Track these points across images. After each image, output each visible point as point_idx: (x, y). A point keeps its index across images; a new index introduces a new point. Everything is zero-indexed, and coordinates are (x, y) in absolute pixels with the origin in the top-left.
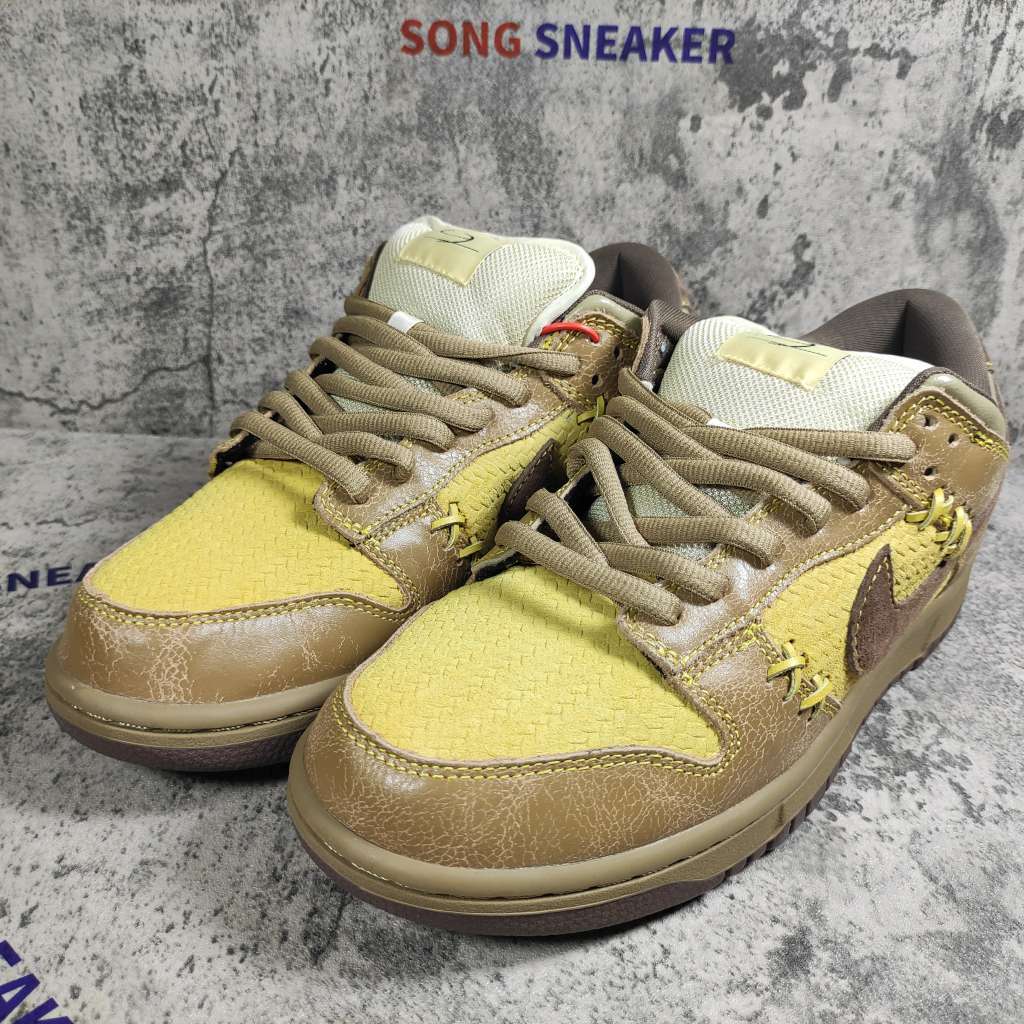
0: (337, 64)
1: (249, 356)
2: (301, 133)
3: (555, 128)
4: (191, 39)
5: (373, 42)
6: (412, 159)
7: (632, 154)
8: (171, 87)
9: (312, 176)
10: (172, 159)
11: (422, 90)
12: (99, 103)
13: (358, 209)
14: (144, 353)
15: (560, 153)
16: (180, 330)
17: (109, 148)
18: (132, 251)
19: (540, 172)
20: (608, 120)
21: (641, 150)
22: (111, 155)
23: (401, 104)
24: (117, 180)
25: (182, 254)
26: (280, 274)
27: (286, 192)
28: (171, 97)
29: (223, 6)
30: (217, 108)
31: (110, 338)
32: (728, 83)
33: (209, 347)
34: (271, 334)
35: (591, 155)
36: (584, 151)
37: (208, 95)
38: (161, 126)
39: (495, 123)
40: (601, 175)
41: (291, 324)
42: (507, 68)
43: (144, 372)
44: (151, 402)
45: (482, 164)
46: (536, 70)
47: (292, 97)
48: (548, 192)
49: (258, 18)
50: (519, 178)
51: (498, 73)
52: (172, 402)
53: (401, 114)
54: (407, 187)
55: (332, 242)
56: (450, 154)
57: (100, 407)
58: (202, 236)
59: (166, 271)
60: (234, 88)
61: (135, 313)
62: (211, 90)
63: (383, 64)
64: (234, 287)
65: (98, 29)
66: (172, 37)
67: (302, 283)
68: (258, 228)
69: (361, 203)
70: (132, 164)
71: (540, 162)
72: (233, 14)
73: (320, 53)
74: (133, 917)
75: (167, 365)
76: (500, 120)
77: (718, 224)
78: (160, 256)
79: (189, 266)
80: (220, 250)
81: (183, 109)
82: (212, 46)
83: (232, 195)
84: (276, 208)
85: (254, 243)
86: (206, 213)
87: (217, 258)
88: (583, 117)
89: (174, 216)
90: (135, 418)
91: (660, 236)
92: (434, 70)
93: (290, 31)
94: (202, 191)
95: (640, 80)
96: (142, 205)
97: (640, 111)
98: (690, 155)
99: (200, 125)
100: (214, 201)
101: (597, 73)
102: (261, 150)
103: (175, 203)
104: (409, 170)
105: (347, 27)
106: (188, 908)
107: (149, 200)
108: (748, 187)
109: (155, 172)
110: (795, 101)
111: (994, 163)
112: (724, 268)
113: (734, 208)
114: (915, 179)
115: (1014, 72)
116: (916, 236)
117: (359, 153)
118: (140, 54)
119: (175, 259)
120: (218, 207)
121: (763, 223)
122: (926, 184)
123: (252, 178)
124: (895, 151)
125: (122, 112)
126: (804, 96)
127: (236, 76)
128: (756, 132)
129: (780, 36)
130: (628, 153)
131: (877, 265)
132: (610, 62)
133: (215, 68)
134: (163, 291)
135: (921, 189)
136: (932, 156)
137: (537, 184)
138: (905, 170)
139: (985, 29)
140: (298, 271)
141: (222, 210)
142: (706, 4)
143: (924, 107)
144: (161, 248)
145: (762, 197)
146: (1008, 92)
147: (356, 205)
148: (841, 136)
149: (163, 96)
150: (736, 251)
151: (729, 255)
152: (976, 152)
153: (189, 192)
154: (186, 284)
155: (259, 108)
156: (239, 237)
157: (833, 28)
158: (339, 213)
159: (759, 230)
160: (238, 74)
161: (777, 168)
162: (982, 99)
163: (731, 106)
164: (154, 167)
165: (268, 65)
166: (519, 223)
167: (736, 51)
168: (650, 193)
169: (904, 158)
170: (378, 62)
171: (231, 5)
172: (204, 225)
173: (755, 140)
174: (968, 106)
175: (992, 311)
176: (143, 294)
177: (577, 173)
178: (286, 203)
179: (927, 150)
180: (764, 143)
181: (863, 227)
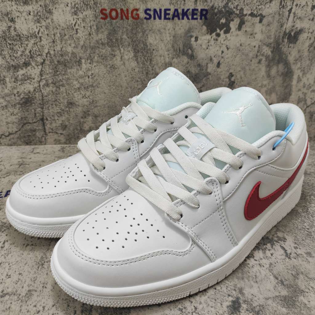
0: (80, 24)
1: (56, 118)
2: (69, 46)
3: (151, 42)
4: (31, 17)
5: (91, 16)
6: (106, 53)
7: (177, 49)
8: (25, 33)
9: (74, 60)
10: (27, 56)
11: (108, 31)
12: (1, 39)
13: (89, 70)
14: (22, 118)
15: (154, 50)
16: (33, 111)
17: (5, 53)
18: (15, 86)
19: (147, 56)
20: (169, 39)
21: (179, 48)
22: (6, 55)
23: (101, 36)
24: (9, 63)
25: (32, 86)
26: (65, 92)
27: (65, 65)
28: (25, 36)
29: (40, 6)
30: (41, 39)
31: (10, 114)
32: (206, 26)
33: (43, 115)
34: (63, 110)
35: (163, 50)
36: (161, 49)
37: (37, 35)
38: (22, 46)
39: (132, 41)
40: (167, 56)
41: (69, 107)
42: (135, 23)
43: (22, 124)
44: (25, 134)
45: (129, 54)
46: (145, 24)
47: (65, 35)
48: (150, 62)
49: (52, 9)
50: (141, 58)
51: (133, 25)
52: (32, 133)
53: (102, 39)
54: (104, 62)
55: (81, 81)
56: (118, 51)
57: (8, 136)
58: (38, 80)
59: (27, 92)
60: (46, 33)
61: (18, 106)
62: (38, 33)
63: (95, 23)
64: (50, 96)
66: (24, 17)
67: (72, 94)
68: (57, 77)
69: (90, 68)
70: (14, 58)
71: (147, 53)
72: (44, 9)
73: (74, 20)
74: (26, 309)
75: (29, 122)
76: (134, 40)
77: (204, 70)
78: (25, 87)
79: (35, 90)
80: (45, 85)
81: (29, 40)
82: (38, 19)
83: (48, 67)
84: (62, 70)
85: (56, 82)
86: (39, 73)
87: (44, 87)
88: (160, 38)
89: (29, 74)
90: (20, 139)
92: (112, 25)
93: (64, 14)
94: (37, 66)
95: (178, 26)
96: (17, 72)
97: (179, 36)
98: (195, 49)
99: (36, 45)
100: (42, 69)
101: (164, 24)
102: (56, 52)
103: (29, 70)
104: (105, 57)
105: (82, 11)
106: (44, 305)
107: (20, 69)
108: (214, 59)
109: (21, 60)
110: (227, 31)
111: (290, 49)
112: (207, 84)
113: (209, 65)
114: (265, 55)
115: (295, 20)
116: (266, 72)
117: (88, 52)
118: (13, 22)
119: (30, 88)
120: (43, 71)
121: (219, 70)
122: (269, 56)
123: (54, 61)
124: (259, 46)
125: (9, 42)
126: (230, 29)
127: (46, 28)
128: (215, 41)
129: (222, 11)
130: (175, 49)
131: (254, 81)
132: (168, 21)
133: (39, 26)
134: (27, 98)
135: (267, 57)
136: (270, 47)
137: (147, 60)
138: (262, 51)
139: (286, 7)
140: (71, 90)
141: (44, 72)
142: (198, 1)
143: (268, 32)
144: (25, 85)
145: (218, 61)
146: (293, 26)
147: (88, 69)
148: (242, 42)
149: (22, 36)
150: (211, 79)
151: (208, 80)
152: (284, 45)
153: (33, 67)
154: (34, 96)
155: (55, 38)
156: (51, 80)
157: (239, 8)
158: (83, 71)
159: (217, 72)
160: (47, 28)
161: (223, 52)
162: (285, 29)
163: (207, 33)
164: (21, 59)
165: (57, 25)
166: (141, 72)
167: (208, 16)
168: (183, 61)
169: (262, 48)
170: (93, 22)
171: (43, 6)
172: (39, 77)
173: (215, 44)
174: (281, 31)
175: (290, 94)
176: (20, 100)
177: (159, 56)
178: (65, 69)
179: (269, 45)
180: (218, 45)
181: (249, 70)
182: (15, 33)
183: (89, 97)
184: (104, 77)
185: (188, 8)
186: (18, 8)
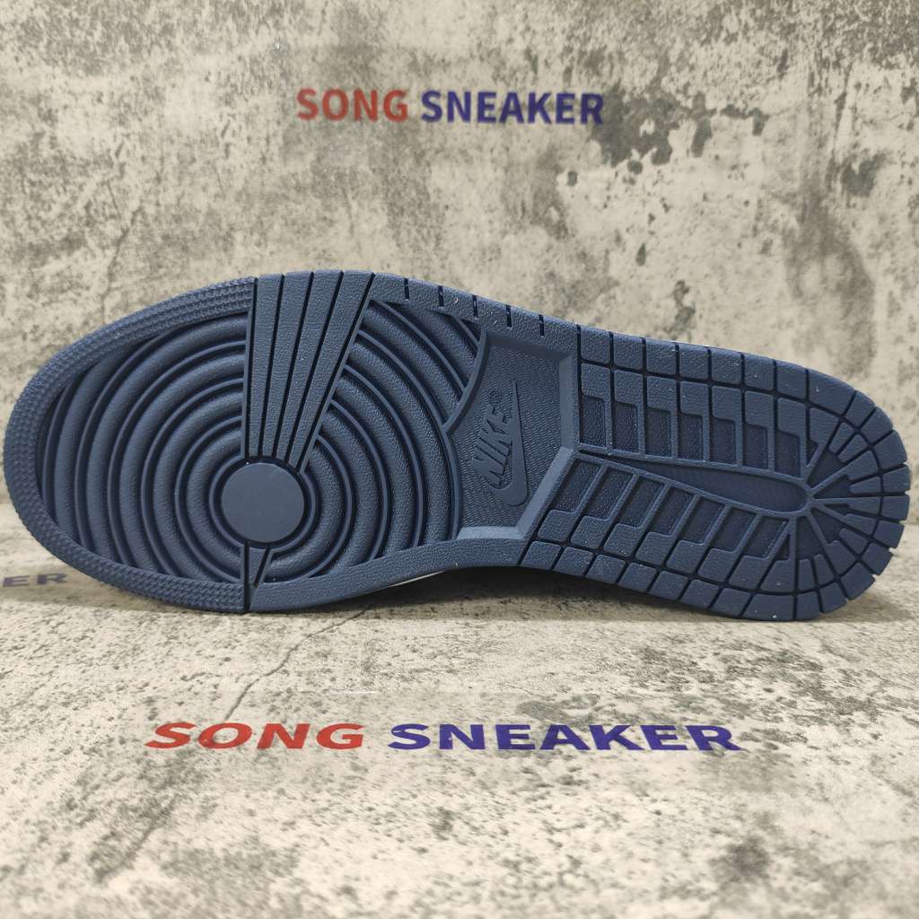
0: (237, 129)
2: (201, 193)
3: (441, 183)
4: (101, 109)
5: (271, 109)
6: (306, 215)
7: (515, 207)
8: (80, 152)
9: (212, 232)
10: (76, 220)
11: (317, 152)
12: (10, 168)
13: (253, 264)
15: (447, 207)
17: (16, 209)
18: (30, 309)
19: (429, 224)
20: (491, 175)
21: (523, 203)
22: (17, 216)
23: (296, 165)
24: (22, 240)
25: (79, 311)
27: (185, 249)
28: (79, 162)
29: (132, 79)
30: (122, 172)
32: (599, 141)
35: (476, 209)
36: (470, 205)
37: (114, 159)
38: (68, 188)
39: (386, 180)
40: (487, 227)
42: (395, 131)
45: (373, 219)
46: (423, 132)
47: (194, 160)
48: (437, 244)
49: (164, 89)
50: (409, 232)
51: (387, 135)
53: (296, 174)
54: (301, 242)
56: (342, 210)
58: (102, 292)
59: (62, 328)
60: (140, 152)
62: (117, 154)
63: (281, 129)
65: (14, 101)
66: (83, 108)
68: (156, 283)
69: (257, 257)
70: (36, 223)
71: (429, 215)
72: (141, 84)
73: (221, 120)
76: (390, 178)
77: (600, 271)
78: (59, 312)
79: (86, 323)
80: (118, 306)
81: (90, 172)
82: (120, 115)
83: (133, 252)
84: (174, 263)
86: (105, 270)
87: (116, 313)
88: (467, 175)
89: (74, 274)
91: (545, 284)
92: (327, 135)
93: (194, 101)
94: (104, 249)
95: (518, 140)
96: (43, 264)
97: (521, 168)
98: (569, 207)
99: (105, 187)
100: (115, 258)
101: (479, 134)
102: (162, 209)
103: (76, 261)
104: (304, 226)
105: (246, 96)
107: (51, 258)
108: (625, 236)
109: (59, 231)
110: (662, 157)
111: (852, 210)
112: (609, 314)
113: (614, 256)
114: (781, 226)
115: (858, 127)
116: (787, 280)
117: (256, 210)
118: (53, 122)
119: (73, 316)
120: (119, 264)
121: (643, 270)
122: (792, 231)
123: (152, 235)
124: (760, 201)
125: (32, 177)
126: (670, 152)
127: (141, 140)
128: (629, 186)
129: (644, 100)
130: (511, 206)
131: (754, 309)
132: (490, 125)
133: (123, 135)
134: (57, 348)
135: (787, 235)
136: (793, 205)
137: (426, 237)
138: (769, 217)
139: (827, 90)
141: (122, 267)
142: (574, 72)
143: (782, 161)
144: (59, 305)
145: (640, 246)
146: (855, 146)
147: (252, 260)
148: (709, 188)
149: (72, 160)
150: (619, 298)
151: (613, 301)
152: (834, 200)
153: (91, 250)
155: (162, 170)
156: (138, 292)
157: (692, 91)
158: (237, 268)
159: (639, 277)
160: (143, 139)
161: (652, 218)
162: (833, 152)
163: (604, 162)
164: (58, 227)
165: (172, 132)
167: (605, 113)
168: (534, 243)
169: (768, 206)
170: (275, 125)
171: (140, 78)
172: (103, 282)
173: (629, 193)
174: (821, 159)
175: (870, 351)
176: (39, 352)
177: (464, 226)
178: (185, 260)
179: (788, 199)
180: (637, 196)
181: (737, 272)
185: (546, 90)
186: (70, 83)
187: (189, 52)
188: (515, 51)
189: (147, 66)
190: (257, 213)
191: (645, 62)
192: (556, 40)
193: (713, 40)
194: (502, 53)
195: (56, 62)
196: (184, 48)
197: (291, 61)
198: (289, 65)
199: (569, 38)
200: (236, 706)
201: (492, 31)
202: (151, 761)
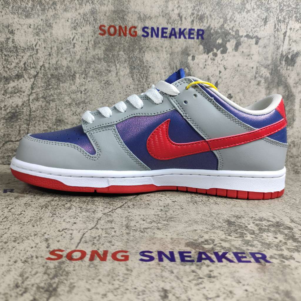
0: (78, 38)
2: (65, 60)
3: (148, 59)
4: (30, 30)
5: (90, 32)
6: (101, 68)
7: (173, 67)
8: (23, 45)
9: (68, 74)
10: (21, 68)
11: (105, 47)
13: (82, 85)
14: (4, 135)
15: (150, 67)
16: (18, 127)
18: (3, 99)
19: (143, 73)
20: (165, 56)
21: (176, 66)
23: (98, 51)
24: (1, 75)
25: (21, 100)
26: (55, 107)
27: (58, 79)
28: (22, 48)
29: (42, 20)
30: (37, 52)
32: (203, 45)
33: (28, 133)
34: (50, 128)
35: (160, 68)
36: (158, 67)
37: (34, 47)
38: (18, 57)
39: (129, 57)
41: (57, 125)
42: (133, 40)
43: (3, 142)
44: (5, 153)
45: (124, 71)
46: (142, 41)
47: (62, 48)
48: (146, 79)
49: (53, 24)
50: (137, 75)
51: (130, 42)
53: (98, 54)
54: (99, 78)
55: (73, 96)
56: (114, 67)
58: (29, 94)
59: (15, 106)
60: (43, 45)
61: (2, 121)
62: (36, 46)
63: (93, 39)
64: (38, 112)
66: (24, 29)
67: (62, 110)
68: (48, 91)
69: (84, 83)
70: (7, 69)
71: (144, 70)
72: (45, 22)
73: (72, 35)
75: (12, 140)
76: (130, 56)
78: (13, 101)
79: (23, 104)
80: (34, 99)
81: (26, 52)
82: (37, 32)
83: (40, 80)
84: (55, 84)
85: (46, 96)
86: (31, 86)
87: (33, 101)
88: (157, 56)
89: (19, 87)
92: (109, 41)
93: (63, 28)
94: (30, 78)
95: (175, 45)
96: (8, 84)
97: (176, 54)
98: (192, 68)
99: (31, 57)
100: (34, 82)
101: (161, 42)
102: (51, 65)
103: (20, 83)
104: (100, 72)
105: (81, 27)
107: (11, 81)
108: (211, 78)
109: (14, 72)
110: (224, 51)
111: (288, 71)
114: (264, 76)
115: (290, 43)
116: (266, 94)
118: (13, 34)
119: (18, 102)
120: (35, 84)
122: (268, 78)
123: (47, 74)
124: (257, 67)
125: (5, 53)
126: (227, 49)
127: (44, 41)
128: (213, 61)
129: (219, 32)
132: (166, 39)
133: (38, 39)
134: (13, 113)
135: (266, 79)
136: (268, 69)
137: (142, 77)
138: (260, 73)
139: (280, 30)
140: (61, 106)
141: (36, 85)
142: (195, 21)
143: (265, 54)
144: (14, 98)
145: (216, 81)
146: (290, 49)
148: (240, 62)
149: (19, 48)
152: (282, 67)
153: (25, 79)
154: (21, 110)
155: (51, 52)
156: (41, 94)
157: (234, 29)
158: (76, 86)
161: (220, 72)
162: (282, 51)
163: (204, 53)
165: (55, 39)
166: (136, 90)
167: (205, 36)
169: (260, 69)
170: (91, 38)
171: (44, 20)
172: (30, 90)
173: (213, 63)
174: (278, 53)
175: (293, 119)
176: (6, 114)
177: (156, 74)
178: (58, 83)
179: (267, 67)
180: (215, 64)
181: (249, 91)
182: (13, 45)
183: (79, 114)
184: (98, 93)
186: (20, 21)
187: (62, 11)
188: (175, 14)
189: (47, 16)
190: (84, 67)
191: (219, 19)
192: (189, 10)
193: (242, 12)
194: (170, 15)
195: (15, 13)
196: (60, 10)
197: (97, 15)
198: (96, 16)
199: (193, 10)
200: (79, 243)
201: (167, 7)
202: (48, 266)
